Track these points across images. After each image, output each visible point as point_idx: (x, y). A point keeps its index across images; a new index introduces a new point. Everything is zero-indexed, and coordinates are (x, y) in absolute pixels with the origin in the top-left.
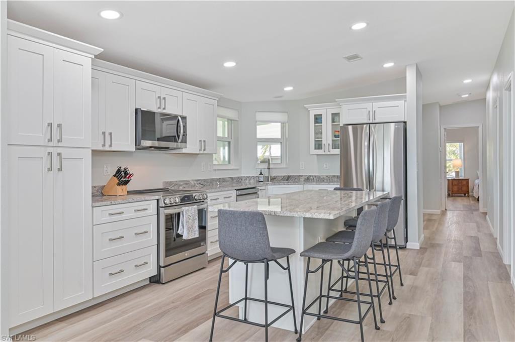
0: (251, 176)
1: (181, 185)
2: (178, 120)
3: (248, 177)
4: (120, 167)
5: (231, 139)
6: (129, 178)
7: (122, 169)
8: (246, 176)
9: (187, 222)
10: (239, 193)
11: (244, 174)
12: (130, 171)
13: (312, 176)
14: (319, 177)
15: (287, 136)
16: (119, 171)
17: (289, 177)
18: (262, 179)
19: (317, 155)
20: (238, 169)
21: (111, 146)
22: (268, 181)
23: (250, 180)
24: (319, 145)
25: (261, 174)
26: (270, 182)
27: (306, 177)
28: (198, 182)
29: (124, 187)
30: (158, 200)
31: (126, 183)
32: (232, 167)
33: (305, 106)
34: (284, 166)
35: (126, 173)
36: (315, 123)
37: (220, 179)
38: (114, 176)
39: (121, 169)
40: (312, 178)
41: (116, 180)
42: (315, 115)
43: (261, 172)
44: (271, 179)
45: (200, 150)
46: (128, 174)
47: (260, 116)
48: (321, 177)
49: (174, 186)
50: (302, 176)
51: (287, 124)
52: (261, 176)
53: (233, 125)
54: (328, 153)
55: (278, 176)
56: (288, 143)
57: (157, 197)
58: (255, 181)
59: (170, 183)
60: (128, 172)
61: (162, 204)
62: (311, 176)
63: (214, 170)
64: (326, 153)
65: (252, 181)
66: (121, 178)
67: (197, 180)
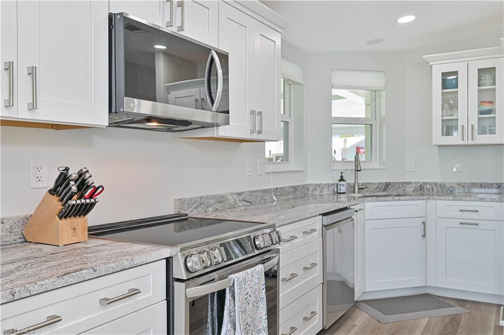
0: (324, 182)
1: (210, 206)
2: (212, 59)
3: (319, 185)
4: (67, 169)
5: (290, 117)
6: (91, 197)
7: (73, 173)
8: (315, 183)
9: (244, 311)
10: (328, 220)
11: (311, 180)
12: (95, 180)
13: (430, 184)
14: (442, 186)
15: (383, 113)
16: (63, 179)
17: (388, 185)
18: (343, 189)
19: (439, 146)
20: (302, 171)
21: (33, 106)
22: (354, 193)
23: (321, 191)
24: (448, 128)
25: (342, 179)
26: (357, 195)
27: (418, 185)
28: (241, 197)
29: (78, 221)
30: (169, 261)
31: (84, 210)
32: (291, 166)
33: (424, 56)
34: (377, 166)
35: (83, 185)
36: (442, 89)
37: (276, 189)
38: (53, 192)
39: (70, 173)
40: (428, 186)
41: (56, 204)
42: (443, 74)
43: (342, 177)
44: (359, 189)
45: (252, 132)
46: (88, 187)
47: (338, 77)
48: (448, 186)
49: (196, 208)
50: (410, 183)
51: (383, 93)
52: (342, 183)
53: (292, 92)
54: (470, 142)
55: (370, 183)
56: (384, 126)
57: (167, 252)
58: (331, 192)
59: (189, 202)
60: (90, 181)
61: (179, 272)
62: (427, 183)
63: (267, 173)
64: (466, 142)
65: (325, 192)
66: (70, 198)
67: (240, 194)
